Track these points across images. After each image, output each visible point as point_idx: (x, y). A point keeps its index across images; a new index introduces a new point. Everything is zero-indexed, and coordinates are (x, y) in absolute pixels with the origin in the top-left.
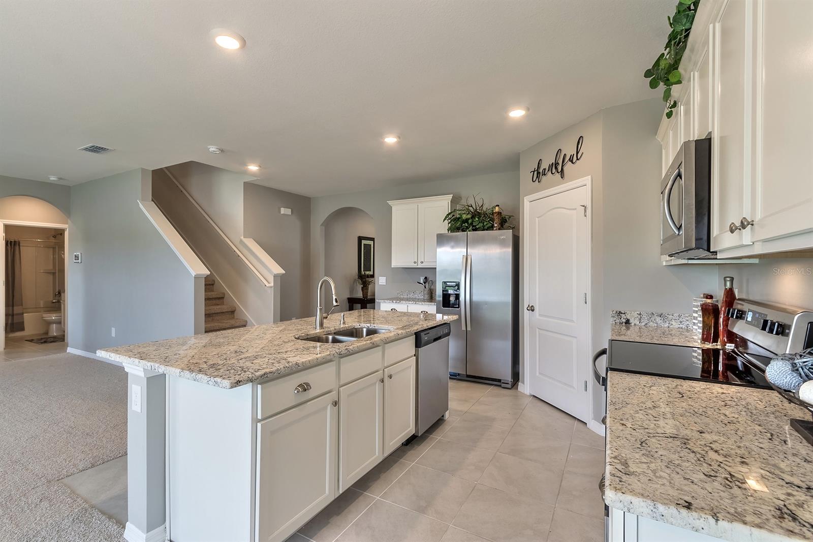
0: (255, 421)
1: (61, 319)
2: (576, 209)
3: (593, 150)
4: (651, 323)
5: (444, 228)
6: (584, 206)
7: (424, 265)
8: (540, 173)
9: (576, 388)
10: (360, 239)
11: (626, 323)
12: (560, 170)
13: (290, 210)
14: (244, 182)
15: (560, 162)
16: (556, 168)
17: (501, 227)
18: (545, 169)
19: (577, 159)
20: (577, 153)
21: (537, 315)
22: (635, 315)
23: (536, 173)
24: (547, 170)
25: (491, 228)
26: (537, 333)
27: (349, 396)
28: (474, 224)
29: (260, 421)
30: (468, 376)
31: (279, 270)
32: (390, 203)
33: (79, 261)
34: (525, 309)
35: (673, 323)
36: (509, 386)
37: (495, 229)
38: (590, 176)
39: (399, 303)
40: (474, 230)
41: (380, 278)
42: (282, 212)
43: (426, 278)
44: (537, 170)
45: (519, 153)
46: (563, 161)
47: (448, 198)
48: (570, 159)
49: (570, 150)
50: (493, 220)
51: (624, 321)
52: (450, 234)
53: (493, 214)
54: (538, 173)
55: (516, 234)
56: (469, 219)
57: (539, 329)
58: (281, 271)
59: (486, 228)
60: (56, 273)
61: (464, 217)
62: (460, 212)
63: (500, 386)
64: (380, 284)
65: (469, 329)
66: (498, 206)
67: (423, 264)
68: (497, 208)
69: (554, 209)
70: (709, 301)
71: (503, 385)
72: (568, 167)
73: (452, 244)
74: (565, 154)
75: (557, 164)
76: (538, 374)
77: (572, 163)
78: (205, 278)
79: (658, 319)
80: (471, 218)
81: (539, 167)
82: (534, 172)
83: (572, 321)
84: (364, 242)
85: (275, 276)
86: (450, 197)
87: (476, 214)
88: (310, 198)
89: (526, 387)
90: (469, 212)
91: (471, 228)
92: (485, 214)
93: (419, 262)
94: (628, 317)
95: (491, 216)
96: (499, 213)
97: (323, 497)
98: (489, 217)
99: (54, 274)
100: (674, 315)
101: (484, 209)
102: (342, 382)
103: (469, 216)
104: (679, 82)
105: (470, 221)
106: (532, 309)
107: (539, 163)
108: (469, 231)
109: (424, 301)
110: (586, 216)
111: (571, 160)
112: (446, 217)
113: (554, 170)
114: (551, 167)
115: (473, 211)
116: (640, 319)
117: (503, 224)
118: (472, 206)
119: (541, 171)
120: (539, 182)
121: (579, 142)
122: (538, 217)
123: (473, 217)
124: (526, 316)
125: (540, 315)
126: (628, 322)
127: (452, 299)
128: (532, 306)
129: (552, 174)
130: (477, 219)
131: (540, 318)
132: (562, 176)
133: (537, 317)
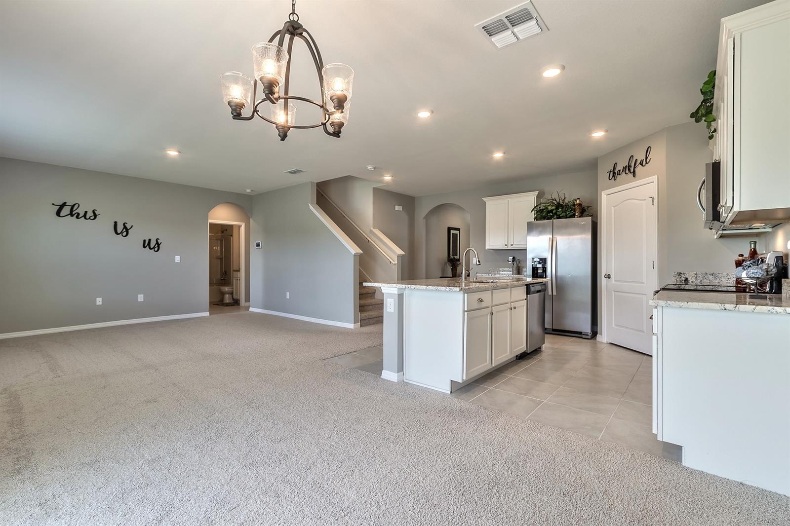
0: (464, 311)
1: (233, 291)
2: (645, 200)
3: (659, 156)
4: (705, 280)
5: (531, 217)
6: (651, 197)
7: (514, 247)
8: (615, 173)
9: (646, 331)
10: (449, 229)
11: (685, 281)
12: (632, 171)
13: (402, 207)
14: (373, 188)
15: (633, 165)
16: (629, 170)
17: (581, 215)
18: (620, 170)
19: (646, 163)
20: (646, 158)
21: (613, 281)
22: (692, 274)
23: (612, 173)
24: (621, 171)
25: (573, 216)
26: (613, 294)
27: (497, 312)
28: (558, 214)
29: (466, 311)
30: (553, 330)
31: (400, 252)
32: (484, 199)
33: (260, 247)
34: (603, 277)
35: (723, 279)
36: (589, 337)
37: (576, 217)
38: (656, 176)
40: (558, 218)
42: (396, 209)
43: (514, 258)
44: (613, 171)
45: (597, 158)
46: (635, 165)
47: (534, 195)
48: (640, 163)
49: (641, 156)
50: (574, 210)
51: (684, 279)
52: (536, 222)
53: (574, 205)
54: (614, 173)
55: (595, 221)
56: (553, 210)
57: (615, 291)
58: (401, 252)
59: (568, 216)
60: (222, 258)
61: (550, 208)
62: (544, 205)
63: (581, 338)
65: (555, 293)
66: (579, 199)
67: (512, 247)
68: (578, 201)
69: (629, 200)
70: (741, 258)
71: (584, 336)
72: (639, 169)
73: (540, 229)
74: (636, 160)
75: (629, 166)
76: (613, 326)
77: (642, 166)
78: (359, 256)
79: (711, 277)
80: (556, 209)
81: (614, 168)
82: (610, 172)
83: (642, 283)
84: (452, 232)
85: (398, 256)
86: (536, 193)
87: (558, 206)
88: (414, 197)
89: (604, 337)
90: (553, 204)
91: (555, 217)
92: (567, 205)
93: (509, 245)
94: (687, 277)
95: (572, 207)
96: (580, 205)
97: (486, 364)
98: (571, 208)
99: (221, 259)
100: (724, 274)
101: (566, 201)
102: (494, 304)
103: (554, 208)
104: (714, 120)
105: (554, 211)
106: (609, 277)
107: (614, 166)
108: (554, 219)
110: (653, 205)
111: (641, 164)
112: (534, 209)
113: (627, 171)
114: (625, 168)
115: (556, 203)
116: (696, 278)
117: (583, 212)
118: (556, 200)
119: (616, 171)
120: (615, 180)
121: (647, 151)
122: (614, 207)
123: (557, 208)
124: (603, 282)
125: (615, 281)
127: (540, 271)
128: (609, 275)
129: (626, 174)
130: (560, 210)
131: (616, 283)
132: (634, 176)
133: (613, 282)
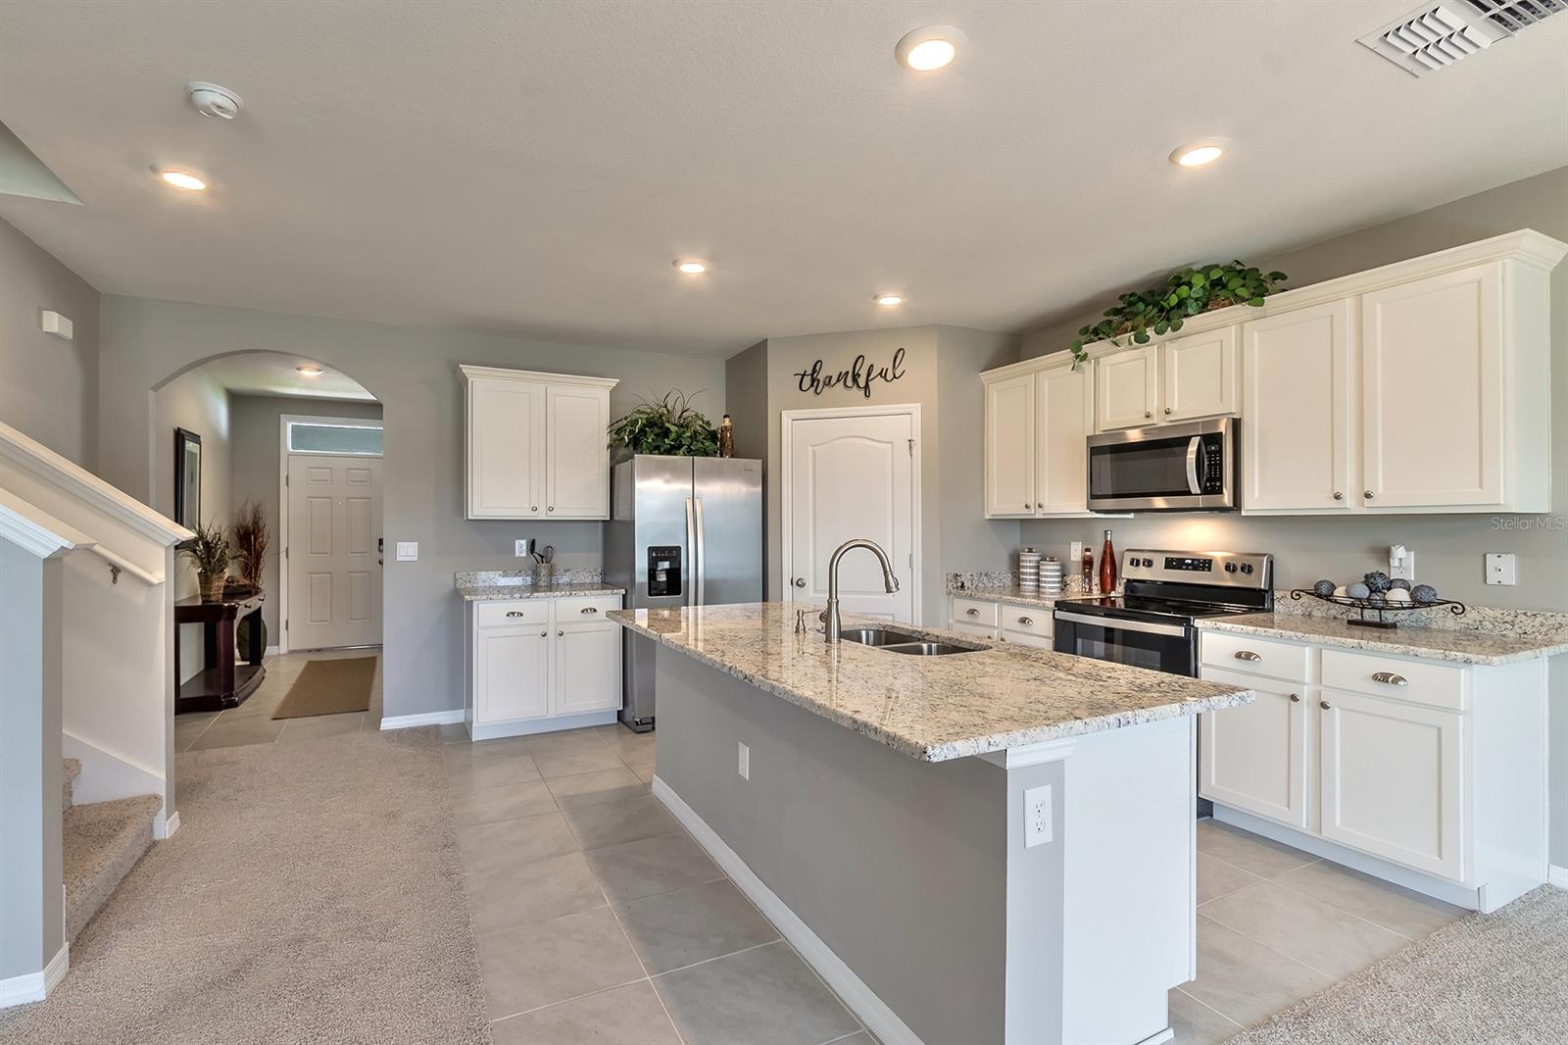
2: (892, 443)
3: (920, 371)
4: (980, 584)
6: (908, 442)
8: (818, 380)
10: (180, 435)
12: (861, 384)
13: (71, 324)
15: (863, 373)
16: (855, 380)
18: (829, 377)
19: (894, 377)
20: (894, 370)
21: (811, 590)
22: (968, 576)
23: (808, 378)
24: (835, 379)
28: (685, 442)
32: (466, 368)
35: (995, 582)
37: (725, 455)
38: (918, 404)
39: (529, 597)
41: (398, 544)
43: (533, 542)
44: (812, 374)
45: (765, 340)
46: (868, 374)
47: (606, 384)
48: (881, 374)
49: (883, 362)
51: (960, 585)
54: (815, 380)
55: (768, 467)
64: (399, 559)
66: (728, 416)
69: (840, 438)
70: (1088, 553)
72: (877, 384)
73: (667, 476)
74: (872, 366)
75: (855, 376)
77: (886, 380)
81: (815, 369)
82: (803, 376)
84: (188, 445)
86: (613, 383)
94: (963, 580)
96: (730, 430)
106: (800, 584)
107: (815, 364)
109: (592, 587)
110: (911, 456)
111: (883, 374)
113: (849, 382)
114: (843, 376)
116: (972, 581)
119: (820, 378)
120: (816, 394)
121: (896, 358)
122: (812, 446)
124: (786, 595)
125: (816, 592)
126: (963, 586)
128: (802, 578)
129: (846, 386)
130: (688, 434)
131: (817, 595)
132: (867, 395)
133: (811, 594)
